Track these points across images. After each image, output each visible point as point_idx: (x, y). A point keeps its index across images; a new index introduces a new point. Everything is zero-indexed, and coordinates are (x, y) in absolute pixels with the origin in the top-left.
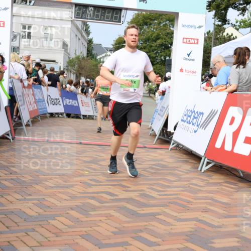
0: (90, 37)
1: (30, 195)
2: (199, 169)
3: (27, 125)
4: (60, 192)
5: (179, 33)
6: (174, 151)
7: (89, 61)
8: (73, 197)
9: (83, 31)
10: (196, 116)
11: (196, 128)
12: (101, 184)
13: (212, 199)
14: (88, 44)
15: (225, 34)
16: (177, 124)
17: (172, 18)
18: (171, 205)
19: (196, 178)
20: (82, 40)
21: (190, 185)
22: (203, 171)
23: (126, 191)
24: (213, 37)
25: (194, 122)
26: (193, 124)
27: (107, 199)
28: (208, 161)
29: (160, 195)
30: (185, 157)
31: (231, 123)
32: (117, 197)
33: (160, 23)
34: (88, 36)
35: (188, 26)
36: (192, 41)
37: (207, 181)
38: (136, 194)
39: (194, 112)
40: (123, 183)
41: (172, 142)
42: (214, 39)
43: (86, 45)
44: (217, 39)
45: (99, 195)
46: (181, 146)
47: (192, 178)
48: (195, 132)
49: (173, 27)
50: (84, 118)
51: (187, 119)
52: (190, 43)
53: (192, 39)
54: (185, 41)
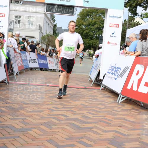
0: (55, 23)
1: (17, 116)
2: (117, 101)
3: (17, 74)
4: (35, 115)
5: (108, 21)
6: (103, 91)
7: (54, 37)
8: (43, 118)
9: (51, 20)
10: (116, 70)
11: (116, 77)
12: (59, 110)
13: (124, 119)
15: (135, 21)
16: (105, 74)
17: (104, 12)
18: (100, 122)
19: (116, 106)
20: (50, 25)
21: (112, 111)
22: (119, 102)
23: (74, 114)
24: (127, 23)
25: (115, 73)
26: (115, 75)
27: (62, 118)
28: (123, 96)
29: (94, 117)
30: (109, 94)
31: (137, 74)
32: (69, 118)
33: (96, 15)
34: (54, 23)
35: (113, 17)
36: (115, 26)
37: (122, 109)
38: (80, 116)
39: (115, 67)
40: (73, 110)
41: (102, 85)
43: (53, 28)
44: (130, 24)
46: (107, 88)
47: (113, 107)
48: (116, 79)
49: (104, 17)
50: (50, 71)
51: (111, 71)
52: (114, 27)
53: (115, 24)
54: (111, 25)
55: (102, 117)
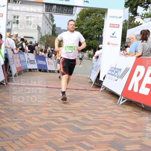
0: (54, 23)
1: (16, 118)
2: (118, 103)
3: (15, 76)
4: (34, 117)
5: (108, 21)
6: (103, 92)
7: (53, 37)
8: (42, 120)
9: (50, 20)
10: (117, 71)
11: (116, 78)
12: (59, 112)
13: (125, 121)
14: (53, 27)
15: (135, 22)
16: (105, 76)
17: (104, 12)
18: (100, 124)
19: (116, 108)
20: (49, 25)
21: (113, 113)
22: (120, 104)
23: (74, 116)
24: (128, 23)
25: (116, 75)
26: (115, 76)
27: (62, 120)
28: (124, 98)
29: (94, 119)
30: (109, 96)
31: (138, 75)
32: (68, 120)
33: (96, 15)
35: (113, 17)
37: (122, 111)
38: (80, 118)
39: (116, 68)
40: (72, 111)
41: (102, 87)
42: (129, 25)
44: (130, 25)
45: (58, 118)
46: (108, 89)
47: (114, 109)
48: (116, 80)
49: (104, 17)
50: (49, 72)
51: (111, 73)
52: (114, 27)
53: (115, 25)
54: (111, 26)
55: (103, 120)
